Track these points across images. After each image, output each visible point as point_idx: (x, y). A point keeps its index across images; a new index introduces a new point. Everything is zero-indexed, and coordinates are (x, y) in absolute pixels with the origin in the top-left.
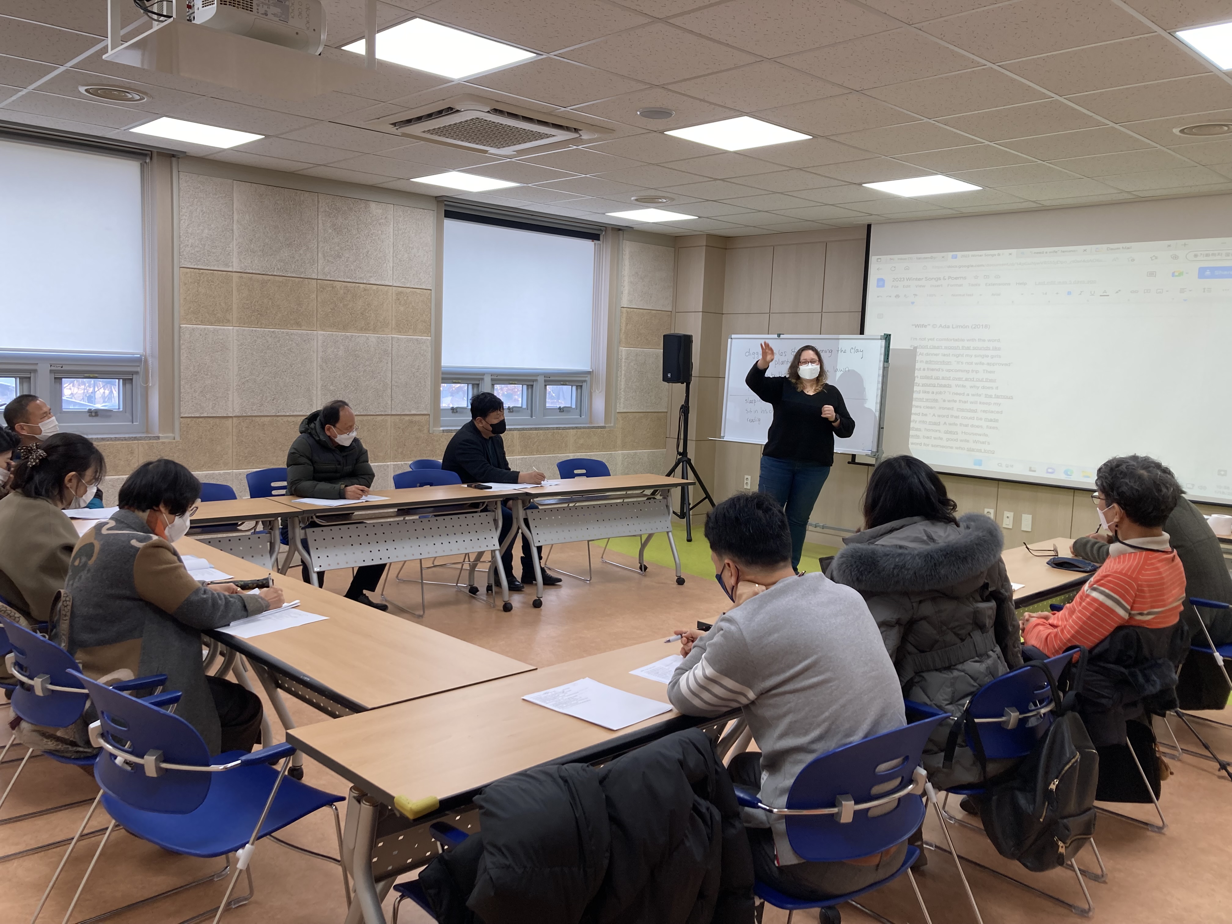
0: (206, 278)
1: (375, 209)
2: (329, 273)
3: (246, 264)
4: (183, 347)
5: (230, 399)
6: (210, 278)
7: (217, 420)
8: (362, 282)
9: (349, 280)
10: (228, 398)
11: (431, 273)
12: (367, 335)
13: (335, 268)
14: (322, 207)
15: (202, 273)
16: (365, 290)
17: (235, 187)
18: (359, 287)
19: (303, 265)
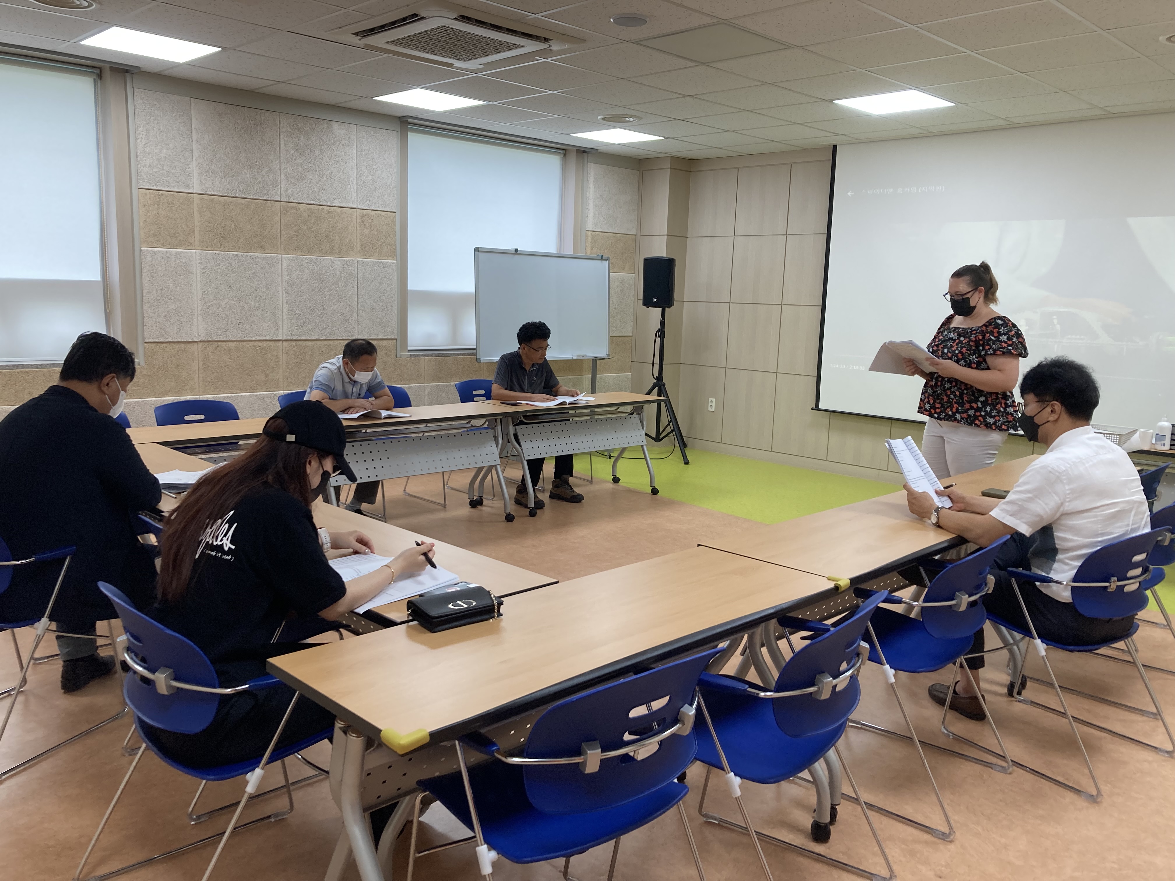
0: (165, 200)
1: (338, 130)
2: (292, 195)
3: (207, 186)
4: (145, 270)
5: (195, 324)
6: (170, 200)
7: (183, 345)
8: (326, 204)
9: (312, 202)
10: (192, 323)
11: (395, 196)
12: (332, 258)
13: (298, 190)
14: (283, 127)
15: (162, 195)
16: (329, 212)
17: (193, 104)
18: (323, 209)
19: (266, 186)
